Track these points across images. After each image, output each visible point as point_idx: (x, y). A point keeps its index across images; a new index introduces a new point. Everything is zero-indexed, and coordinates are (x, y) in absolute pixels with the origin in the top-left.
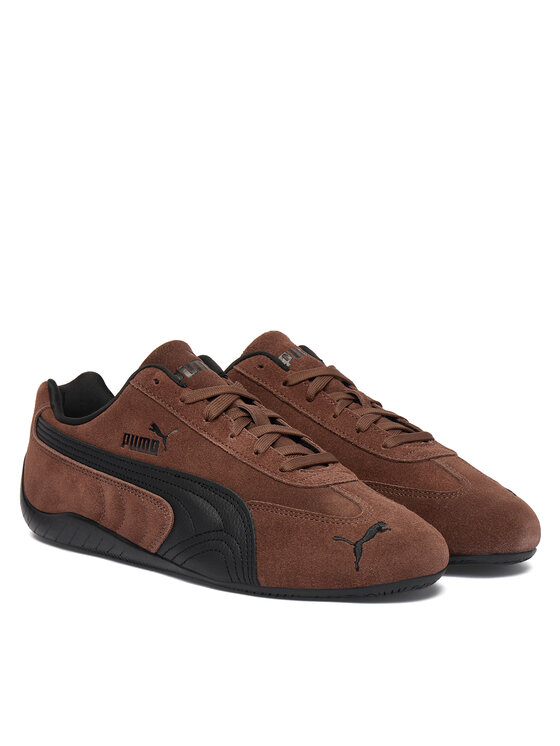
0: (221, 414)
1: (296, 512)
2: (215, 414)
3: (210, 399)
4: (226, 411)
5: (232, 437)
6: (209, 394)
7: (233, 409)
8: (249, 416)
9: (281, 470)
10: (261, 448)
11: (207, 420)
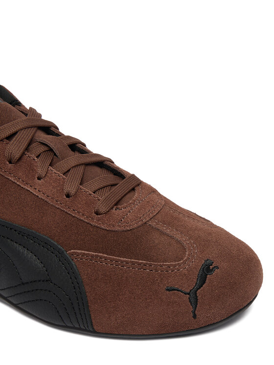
0: (23, 154)
1: (122, 262)
2: (17, 156)
3: (9, 138)
4: (27, 149)
5: (39, 178)
6: (8, 133)
7: (34, 145)
8: (51, 150)
9: (97, 213)
10: (71, 189)
11: (10, 162)
